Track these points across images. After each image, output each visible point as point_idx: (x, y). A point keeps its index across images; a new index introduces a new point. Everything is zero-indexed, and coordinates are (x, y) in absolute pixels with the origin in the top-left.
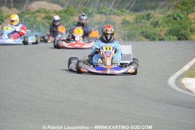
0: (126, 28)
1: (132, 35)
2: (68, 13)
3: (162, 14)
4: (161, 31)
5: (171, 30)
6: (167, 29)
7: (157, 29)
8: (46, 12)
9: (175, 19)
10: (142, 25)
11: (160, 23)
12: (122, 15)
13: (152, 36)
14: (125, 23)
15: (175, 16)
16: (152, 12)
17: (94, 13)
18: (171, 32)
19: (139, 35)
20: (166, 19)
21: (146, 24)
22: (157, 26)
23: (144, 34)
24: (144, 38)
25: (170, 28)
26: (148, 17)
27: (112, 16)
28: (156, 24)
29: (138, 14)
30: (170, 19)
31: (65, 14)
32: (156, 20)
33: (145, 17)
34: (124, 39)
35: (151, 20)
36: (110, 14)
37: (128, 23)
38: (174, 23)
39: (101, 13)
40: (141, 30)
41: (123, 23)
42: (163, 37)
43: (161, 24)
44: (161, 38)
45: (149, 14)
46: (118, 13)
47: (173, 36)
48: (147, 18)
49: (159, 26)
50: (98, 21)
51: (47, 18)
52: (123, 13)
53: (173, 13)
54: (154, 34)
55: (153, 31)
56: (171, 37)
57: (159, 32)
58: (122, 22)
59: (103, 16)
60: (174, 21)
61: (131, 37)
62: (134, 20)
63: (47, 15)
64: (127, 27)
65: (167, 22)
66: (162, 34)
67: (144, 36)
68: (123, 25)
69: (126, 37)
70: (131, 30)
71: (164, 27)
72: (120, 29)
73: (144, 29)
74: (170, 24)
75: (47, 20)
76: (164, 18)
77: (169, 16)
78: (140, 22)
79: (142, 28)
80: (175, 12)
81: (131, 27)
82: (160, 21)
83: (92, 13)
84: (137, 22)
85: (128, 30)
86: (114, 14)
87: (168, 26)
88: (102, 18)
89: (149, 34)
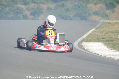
3: (72, 4)
5: (77, 14)
9: (79, 7)
11: (70, 10)
13: (65, 17)
16: (65, 3)
17: (30, 3)
20: (74, 7)
21: (61, 10)
23: (61, 16)
32: (68, 7)
33: (61, 6)
38: (79, 10)
42: (72, 18)
50: (32, 7)
52: (48, 3)
53: (78, 3)
56: (77, 18)
58: (47, 8)
64: (50, 11)
72: (45, 12)
74: (76, 11)
77: (76, 5)
78: (58, 8)
79: (59, 12)
81: (53, 11)
86: (42, 3)
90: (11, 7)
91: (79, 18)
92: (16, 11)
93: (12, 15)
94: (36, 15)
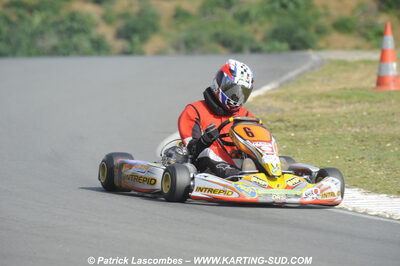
90: (50, 13)
91: (285, 46)
92: (68, 24)
93: (54, 41)
94: (136, 39)
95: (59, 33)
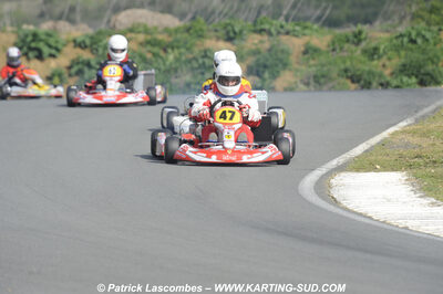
0: (312, 62)
1: (323, 76)
2: (191, 31)
3: (387, 31)
4: (384, 66)
5: (404, 65)
6: (396, 62)
7: (375, 62)
8: (147, 31)
9: (413, 41)
10: (345, 54)
11: (381, 51)
12: (304, 35)
13: (365, 76)
14: (309, 51)
15: (413, 36)
16: (365, 28)
17: (245, 32)
18: (404, 70)
19: (339, 75)
20: (395, 41)
21: (352, 52)
22: (376, 57)
23: (349, 74)
24: (348, 82)
25: (403, 60)
26: (358, 38)
27: (284, 38)
28: (373, 53)
29: (338, 31)
30: (402, 42)
31: (186, 35)
32: (373, 44)
33: (351, 38)
34: (307, 84)
35: (363, 44)
36: (279, 33)
37: (316, 50)
38: (411, 50)
39: (261, 31)
40: (342, 67)
41: (305, 52)
42: (388, 78)
43: (385, 53)
44: (383, 81)
45: (360, 33)
46: (294, 31)
47: (409, 76)
48: (355, 40)
49: (380, 57)
50: (254, 47)
51: (148, 43)
52: (307, 31)
53: (409, 29)
54: (370, 73)
55: (367, 68)
56: (405, 79)
57: (379, 69)
58: (303, 49)
59: (265, 37)
60: (410, 45)
61: (322, 80)
62: (328, 46)
63: (149, 37)
64: (313, 59)
65: (397, 49)
66: (387, 72)
67: (347, 77)
68: (306, 56)
69: (312, 81)
70: (323, 66)
71: (389, 59)
72: (298, 63)
73: (348, 64)
74: (403, 53)
75: (149, 48)
76: (391, 40)
77: (401, 36)
78: (341, 49)
79: (344, 62)
80: (413, 28)
81: (323, 59)
82: (382, 47)
83: (241, 32)
84: (334, 50)
85: (315, 65)
86: (287, 33)
87: (399, 56)
88: (261, 42)
89: (358, 73)
90: (183, 50)
91: (414, 80)
92: (201, 61)
93: (188, 78)
94: (266, 75)
95: (193, 69)
